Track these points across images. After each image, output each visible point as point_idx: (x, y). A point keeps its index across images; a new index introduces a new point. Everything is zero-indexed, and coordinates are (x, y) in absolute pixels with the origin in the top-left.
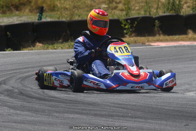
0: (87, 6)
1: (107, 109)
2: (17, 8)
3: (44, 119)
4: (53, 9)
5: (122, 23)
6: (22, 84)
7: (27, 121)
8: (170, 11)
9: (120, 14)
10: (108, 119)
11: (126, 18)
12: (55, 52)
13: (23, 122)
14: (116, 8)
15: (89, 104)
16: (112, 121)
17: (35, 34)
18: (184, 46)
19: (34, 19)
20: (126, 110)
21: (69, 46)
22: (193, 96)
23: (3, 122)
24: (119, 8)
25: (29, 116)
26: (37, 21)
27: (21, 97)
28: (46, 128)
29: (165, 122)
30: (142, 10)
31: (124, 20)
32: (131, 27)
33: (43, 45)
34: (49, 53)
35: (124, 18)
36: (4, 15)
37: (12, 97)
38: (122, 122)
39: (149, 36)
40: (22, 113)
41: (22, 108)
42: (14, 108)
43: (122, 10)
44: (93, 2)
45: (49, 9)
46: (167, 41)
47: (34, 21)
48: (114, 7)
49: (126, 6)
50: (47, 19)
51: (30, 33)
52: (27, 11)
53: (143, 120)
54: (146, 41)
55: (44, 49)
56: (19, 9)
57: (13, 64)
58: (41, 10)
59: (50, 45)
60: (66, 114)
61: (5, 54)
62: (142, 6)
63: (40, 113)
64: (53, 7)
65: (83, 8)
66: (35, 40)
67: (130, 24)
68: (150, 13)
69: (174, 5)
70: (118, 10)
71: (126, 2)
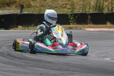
0: (49, 6)
1: (58, 65)
3: (22, 70)
4: (29, 6)
5: (69, 16)
6: (9, 49)
7: (12, 71)
8: (97, 10)
9: (68, 11)
12: (29, 32)
13: (9, 71)
14: (65, 7)
15: (48, 62)
17: (18, 21)
18: (104, 31)
20: (69, 67)
22: (108, 60)
24: (67, 8)
25: (13, 68)
26: (19, 13)
27: (8, 57)
29: (92, 75)
30: (81, 9)
31: (70, 14)
32: (74, 19)
33: (22, 27)
34: (25, 32)
35: (70, 13)
36: (1, 9)
37: (3, 57)
39: (84, 24)
40: (9, 66)
41: (9, 63)
42: (4, 63)
43: (69, 9)
44: (52, 4)
45: (27, 7)
46: (94, 27)
47: (18, 13)
49: (72, 7)
50: (25, 12)
51: (15, 20)
52: (14, 7)
54: (83, 27)
55: (23, 30)
56: (9, 6)
57: (4, 37)
58: (22, 7)
59: (26, 27)
60: (34, 68)
62: (81, 7)
63: (19, 66)
64: (29, 5)
65: (47, 7)
66: (18, 24)
67: (73, 17)
68: (85, 11)
69: (99, 7)
70: (67, 9)
71: (72, 4)
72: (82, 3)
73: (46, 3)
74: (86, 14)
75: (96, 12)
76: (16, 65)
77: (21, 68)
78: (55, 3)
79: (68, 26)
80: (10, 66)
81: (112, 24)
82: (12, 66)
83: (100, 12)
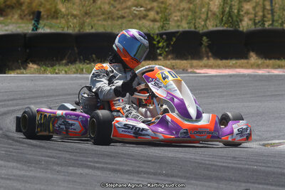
0: (103, 14)
2: (2, 12)
3: (39, 174)
4: (55, 14)
5: (154, 40)
7: (14, 176)
8: (225, 23)
9: (151, 26)
10: (132, 177)
11: (161, 32)
12: (55, 78)
14: (145, 17)
17: (28, 51)
18: (244, 76)
19: (26, 28)
20: (158, 165)
21: (77, 70)
22: (256, 148)
24: (148, 18)
25: (17, 168)
26: (30, 31)
28: (42, 188)
29: (215, 185)
30: (184, 21)
31: (157, 34)
32: (167, 46)
33: (39, 67)
34: (47, 79)
35: (157, 32)
39: (193, 59)
40: (7, 163)
41: (8, 157)
43: (154, 21)
44: (112, 8)
45: (48, 16)
46: (218, 67)
47: (26, 31)
48: (142, 15)
50: (44, 29)
51: (19, 49)
52: (16, 17)
54: (189, 66)
55: (40, 74)
56: (4, 13)
58: (37, 17)
59: (48, 67)
60: (71, 168)
62: (184, 16)
63: (33, 165)
64: (54, 12)
65: (98, 15)
66: (27, 60)
67: (166, 41)
68: (195, 26)
69: (230, 16)
70: (147, 20)
74: (198, 33)
75: (221, 28)
78: (118, 6)
79: (153, 63)
80: (11, 164)
81: (262, 58)
82: (15, 164)
83: (231, 29)
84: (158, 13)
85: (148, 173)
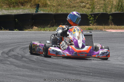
0: (66, 5)
2: (23, 4)
3: (37, 74)
4: (45, 5)
5: (88, 17)
6: (23, 52)
7: (26, 75)
8: (120, 10)
9: (87, 11)
10: (77, 76)
11: (91, 13)
12: (45, 33)
13: (23, 76)
14: (85, 7)
16: (80, 78)
17: (33, 21)
19: (33, 11)
23: (11, 75)
24: (86, 7)
25: (27, 72)
26: (34, 13)
28: (38, 80)
30: (102, 9)
31: (90, 14)
32: (94, 20)
33: (38, 28)
35: (90, 13)
36: (14, 8)
37: (17, 60)
38: (86, 79)
39: (105, 25)
40: (23, 70)
41: (24, 67)
42: (18, 66)
43: (89, 8)
44: (70, 3)
45: (42, 6)
46: (116, 29)
47: (33, 13)
48: (83, 6)
50: (41, 12)
51: (30, 20)
52: (29, 6)
53: (100, 78)
54: (103, 28)
55: (38, 31)
56: (23, 5)
57: (18, 39)
58: (38, 6)
59: (42, 28)
60: (51, 72)
61: (14, 33)
62: (101, 7)
63: (34, 70)
64: (45, 4)
65: (64, 6)
66: (33, 25)
67: (93, 17)
68: (106, 11)
69: (122, 7)
71: (92, 3)
72: (103, 2)
73: (64, 2)
74: (107, 14)
75: (118, 12)
76: (31, 69)
77: (37, 73)
78: (73, 2)
79: (87, 27)
80: (25, 70)
82: (27, 70)
83: (122, 12)
84: (90, 5)
85: (84, 75)
